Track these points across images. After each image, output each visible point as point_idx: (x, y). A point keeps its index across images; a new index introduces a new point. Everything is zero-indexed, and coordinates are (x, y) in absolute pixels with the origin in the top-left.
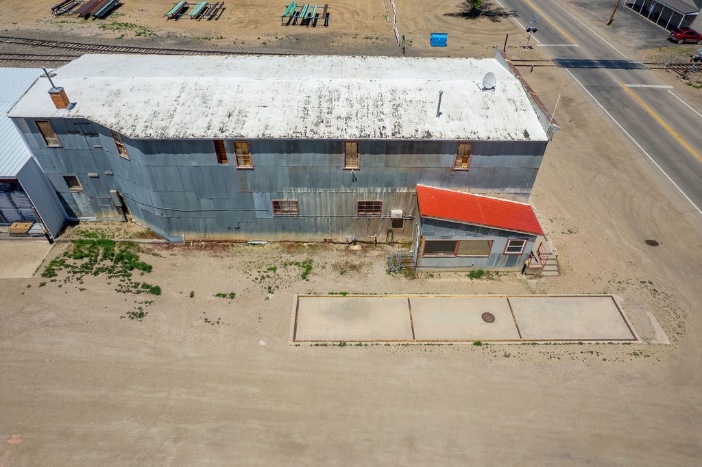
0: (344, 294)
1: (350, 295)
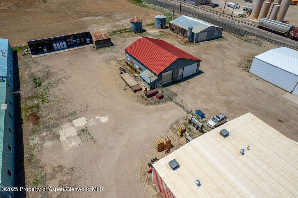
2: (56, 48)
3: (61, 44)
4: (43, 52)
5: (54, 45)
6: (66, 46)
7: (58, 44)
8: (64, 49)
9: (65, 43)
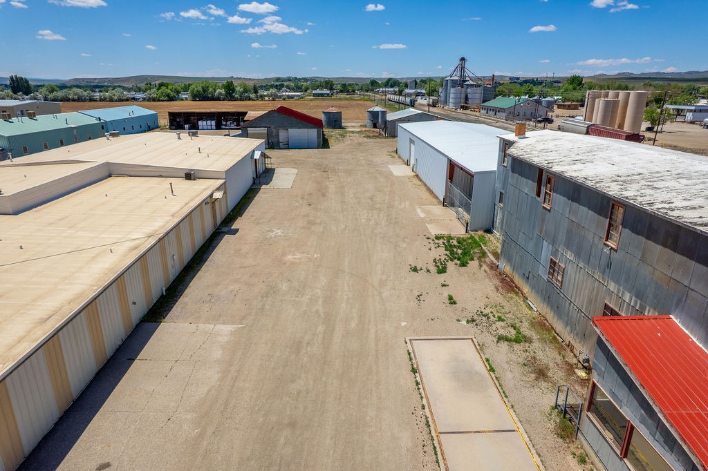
0: (492, 370)
1: (493, 376)
2: (200, 127)
3: (209, 122)
4: (184, 129)
5: (200, 123)
6: (214, 127)
7: (204, 123)
8: (212, 129)
9: (213, 123)
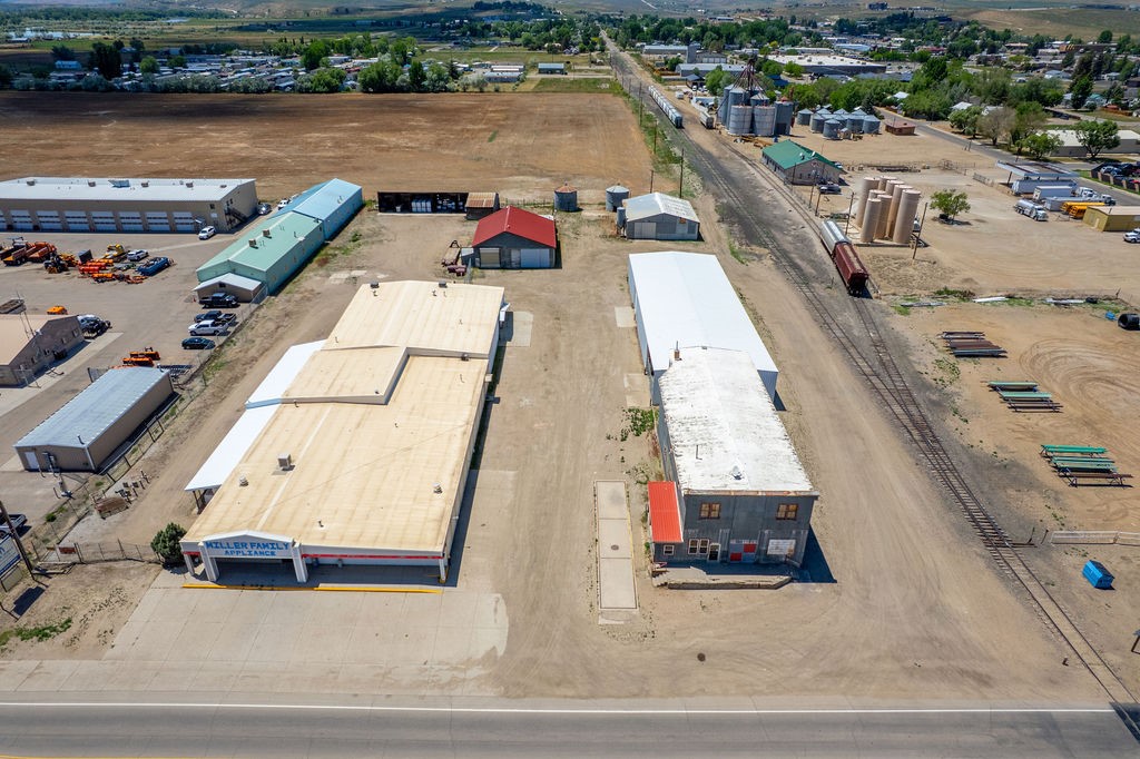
0: (628, 497)
1: (628, 500)
2: (414, 209)
3: (424, 204)
4: (395, 211)
6: (429, 209)
7: (418, 204)
8: (427, 212)
9: (429, 204)
